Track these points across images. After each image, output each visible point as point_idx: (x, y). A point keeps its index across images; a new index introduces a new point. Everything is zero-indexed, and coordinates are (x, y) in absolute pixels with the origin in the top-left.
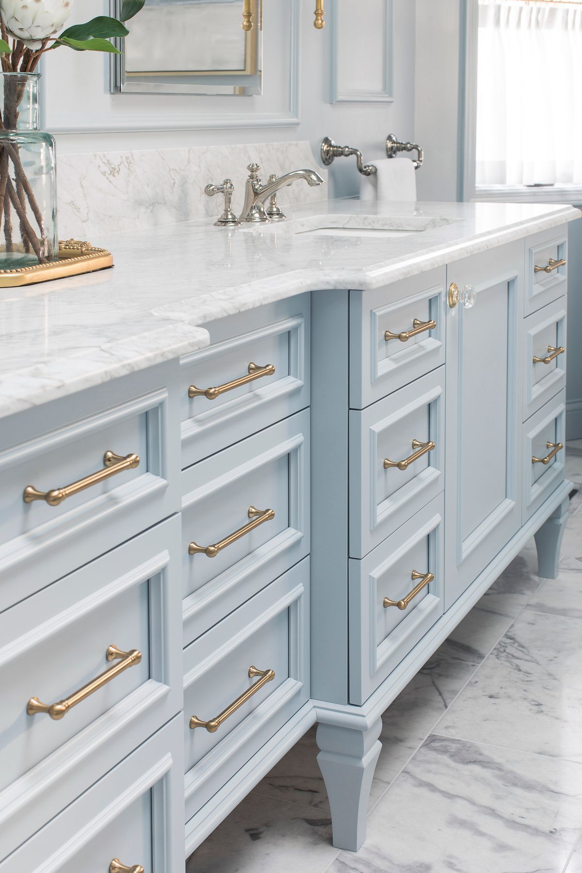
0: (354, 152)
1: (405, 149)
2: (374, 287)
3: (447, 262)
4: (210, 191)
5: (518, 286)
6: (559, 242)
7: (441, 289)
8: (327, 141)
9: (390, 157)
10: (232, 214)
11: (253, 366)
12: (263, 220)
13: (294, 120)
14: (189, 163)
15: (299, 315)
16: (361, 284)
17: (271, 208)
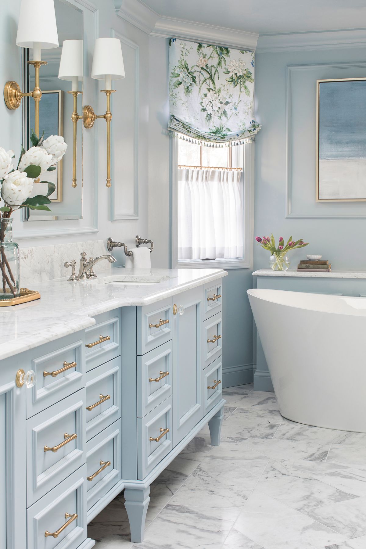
0: (123, 245)
1: (144, 242)
2: (147, 304)
3: (173, 295)
4: (66, 265)
5: (201, 307)
6: (218, 287)
7: (170, 307)
8: (110, 239)
9: (138, 246)
10: (75, 276)
11: (102, 337)
12: (88, 278)
13: (96, 230)
14: (54, 252)
15: (117, 317)
16: (142, 303)
17: (90, 272)
